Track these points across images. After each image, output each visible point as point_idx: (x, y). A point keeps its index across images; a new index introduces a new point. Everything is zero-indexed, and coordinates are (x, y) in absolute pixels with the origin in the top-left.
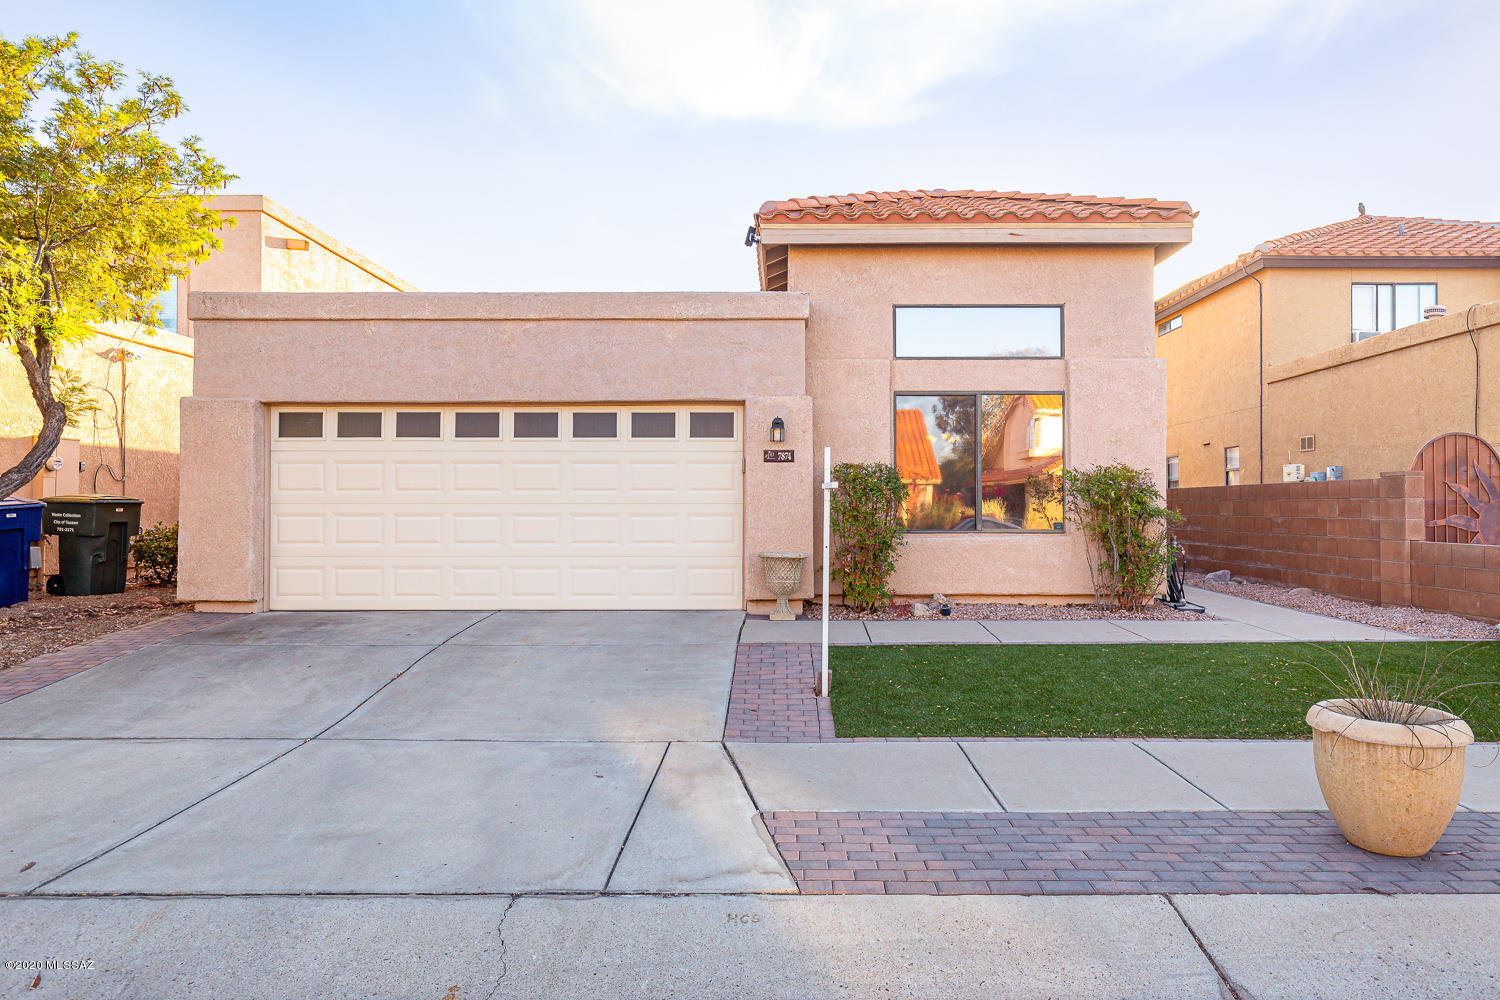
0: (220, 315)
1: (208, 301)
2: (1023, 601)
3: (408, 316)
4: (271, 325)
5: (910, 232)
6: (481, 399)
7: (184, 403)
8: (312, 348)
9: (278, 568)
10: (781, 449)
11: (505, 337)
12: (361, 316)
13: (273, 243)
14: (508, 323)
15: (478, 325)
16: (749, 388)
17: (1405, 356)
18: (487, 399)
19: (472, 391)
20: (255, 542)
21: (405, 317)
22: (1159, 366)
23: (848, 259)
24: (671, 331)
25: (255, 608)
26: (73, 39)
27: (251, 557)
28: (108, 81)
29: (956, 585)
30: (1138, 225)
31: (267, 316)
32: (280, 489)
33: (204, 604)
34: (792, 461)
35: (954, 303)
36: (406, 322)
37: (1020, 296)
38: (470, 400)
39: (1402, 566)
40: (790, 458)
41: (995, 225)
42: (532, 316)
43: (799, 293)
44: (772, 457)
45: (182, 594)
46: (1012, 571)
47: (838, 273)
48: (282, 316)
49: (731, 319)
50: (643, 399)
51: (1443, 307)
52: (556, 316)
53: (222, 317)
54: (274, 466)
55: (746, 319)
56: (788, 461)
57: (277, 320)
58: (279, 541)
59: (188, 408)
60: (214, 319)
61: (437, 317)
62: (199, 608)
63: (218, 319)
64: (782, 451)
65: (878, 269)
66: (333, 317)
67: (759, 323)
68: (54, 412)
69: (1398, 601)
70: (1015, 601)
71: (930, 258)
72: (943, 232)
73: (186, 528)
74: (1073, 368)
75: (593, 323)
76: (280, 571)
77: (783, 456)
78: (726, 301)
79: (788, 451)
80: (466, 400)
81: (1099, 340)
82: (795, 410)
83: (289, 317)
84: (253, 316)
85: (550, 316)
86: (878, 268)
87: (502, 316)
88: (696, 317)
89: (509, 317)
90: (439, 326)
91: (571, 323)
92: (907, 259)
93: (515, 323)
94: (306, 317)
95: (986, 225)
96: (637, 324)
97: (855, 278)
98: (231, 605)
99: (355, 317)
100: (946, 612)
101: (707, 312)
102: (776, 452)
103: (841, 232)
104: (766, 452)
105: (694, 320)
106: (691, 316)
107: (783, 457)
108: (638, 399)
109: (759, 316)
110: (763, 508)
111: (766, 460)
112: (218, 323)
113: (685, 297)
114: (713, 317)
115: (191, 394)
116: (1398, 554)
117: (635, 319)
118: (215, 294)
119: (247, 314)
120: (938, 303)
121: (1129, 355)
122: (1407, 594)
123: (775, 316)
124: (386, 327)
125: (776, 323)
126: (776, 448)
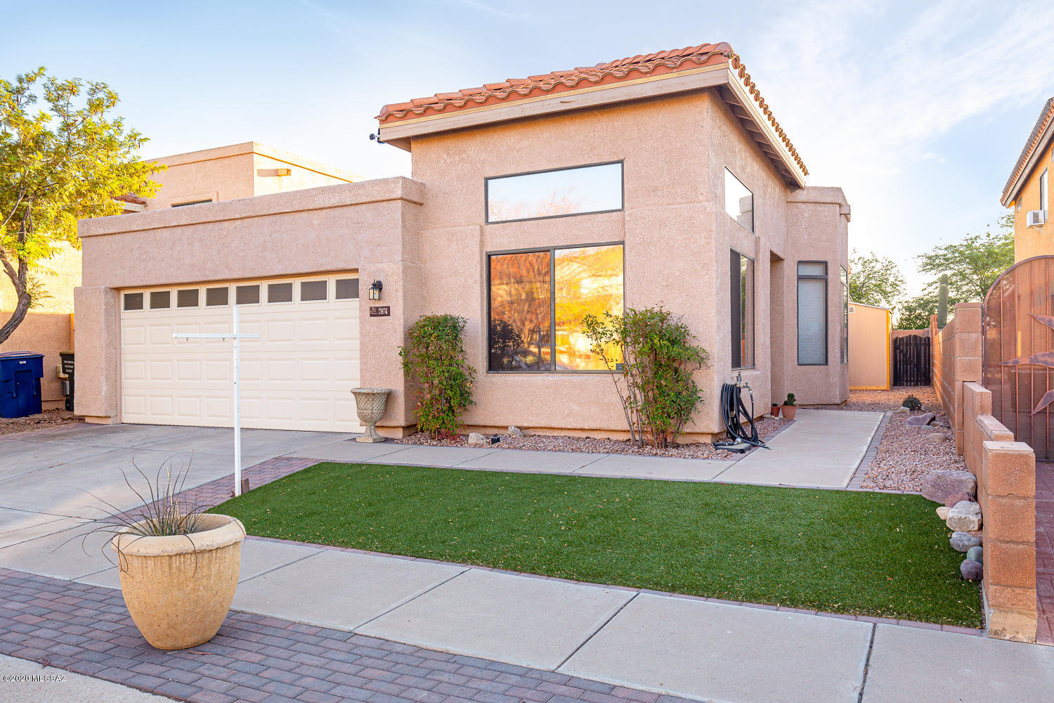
1: (85, 225)
2: (592, 435)
3: (175, 224)
4: (114, 237)
6: (213, 278)
7: (76, 290)
8: (132, 251)
9: (124, 395)
10: (381, 305)
11: (225, 233)
13: (262, 173)
14: (226, 223)
16: (363, 258)
18: (216, 278)
20: (107, 379)
22: (708, 210)
23: (451, 144)
24: (316, 218)
25: (109, 421)
26: (42, 71)
27: (104, 388)
28: (72, 92)
29: (530, 418)
30: (675, 75)
31: (110, 232)
32: (125, 344)
33: (88, 418)
34: (389, 315)
35: (531, 170)
36: (176, 228)
37: (586, 156)
38: (207, 279)
40: (387, 312)
41: (549, 96)
42: (237, 216)
44: (375, 312)
45: (77, 411)
46: (576, 408)
47: (445, 156)
48: (116, 231)
49: (352, 205)
50: (301, 272)
52: (250, 215)
53: (91, 235)
54: (122, 329)
55: (361, 204)
56: (384, 315)
57: (116, 234)
58: (126, 378)
59: (78, 292)
60: (89, 237)
61: (189, 223)
62: (87, 420)
64: (382, 307)
65: (473, 149)
66: (139, 228)
67: (371, 205)
68: (25, 299)
70: (584, 435)
71: (511, 133)
72: (508, 109)
73: (78, 370)
74: (630, 218)
75: (272, 217)
76: (126, 398)
77: (382, 311)
78: (347, 191)
79: (385, 307)
80: (204, 279)
81: (655, 190)
82: (390, 274)
83: (119, 231)
84: (104, 233)
85: (246, 215)
86: (474, 147)
88: (330, 205)
90: (192, 228)
91: (259, 219)
92: (495, 137)
93: (230, 222)
94: (127, 230)
95: (542, 98)
96: (297, 215)
97: (457, 158)
98: (100, 419)
99: (150, 227)
100: (495, 440)
101: (334, 201)
102: (377, 308)
103: (434, 122)
104: (371, 309)
106: (328, 205)
107: (382, 313)
110: (370, 354)
111: (371, 315)
112: (92, 239)
113: (322, 191)
114: (339, 204)
115: (81, 285)
119: (101, 232)
120: (519, 172)
123: (379, 199)
124: (166, 233)
125: (381, 204)
126: (377, 305)
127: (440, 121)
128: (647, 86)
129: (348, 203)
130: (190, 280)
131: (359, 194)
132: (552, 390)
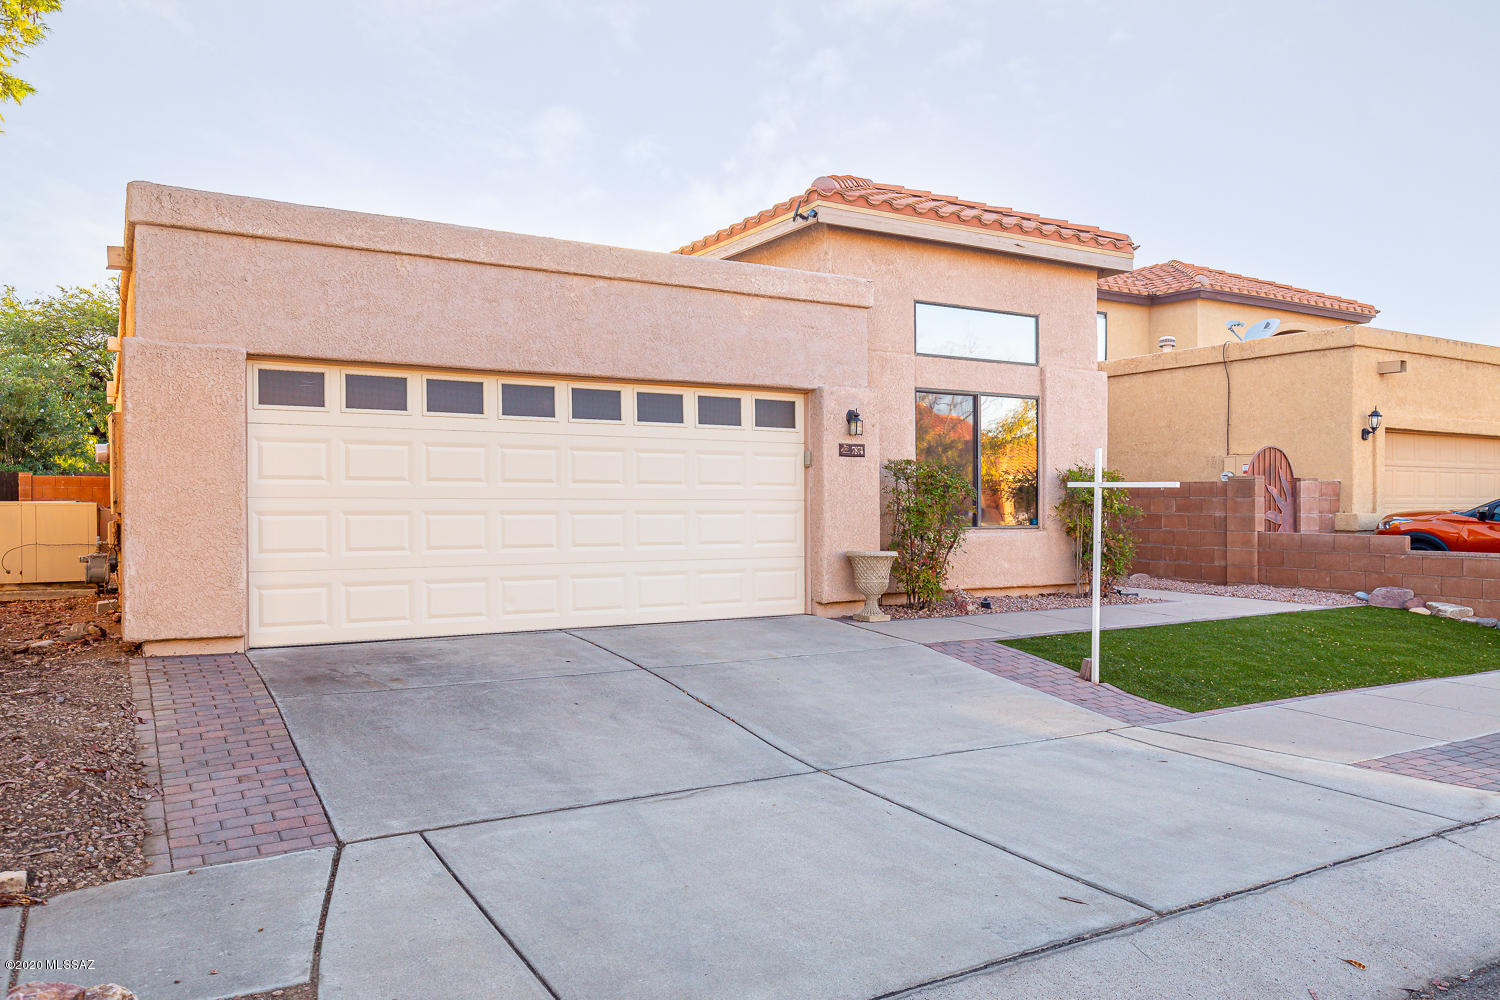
0: (185, 221)
1: (165, 199)
3: (458, 256)
4: (262, 245)
5: (941, 230)
6: (546, 369)
8: (323, 284)
9: (259, 588)
10: (854, 443)
11: (572, 295)
12: (393, 249)
14: (576, 278)
15: (540, 276)
16: (820, 376)
17: (1156, 378)
18: (553, 370)
19: (535, 358)
21: (453, 256)
22: (1103, 378)
24: (749, 307)
31: (260, 232)
32: (261, 477)
33: (162, 644)
34: (863, 455)
35: (961, 304)
36: (452, 264)
37: (1008, 303)
38: (532, 369)
39: (1251, 553)
40: (862, 452)
41: (1004, 234)
42: (606, 273)
43: (865, 280)
44: (846, 451)
45: (131, 632)
47: (869, 261)
48: (282, 235)
49: (803, 301)
51: (1173, 338)
52: (632, 276)
53: (188, 225)
54: (253, 444)
55: (817, 302)
56: (860, 456)
57: (273, 239)
58: (261, 550)
60: (173, 227)
61: (494, 262)
63: (181, 228)
64: (855, 445)
65: (902, 261)
66: (356, 244)
67: (829, 307)
69: (1246, 580)
71: (942, 258)
72: (967, 234)
73: (138, 534)
74: (1048, 375)
76: (264, 592)
78: (802, 281)
79: (859, 445)
80: (527, 369)
81: (1062, 351)
82: (868, 403)
83: (292, 237)
84: (239, 230)
85: (626, 275)
87: (572, 270)
88: (773, 294)
89: (579, 272)
90: (493, 272)
91: (650, 287)
92: (925, 254)
93: (583, 279)
94: (317, 240)
95: (999, 233)
96: (714, 296)
97: (883, 267)
98: (203, 644)
99: (386, 248)
101: (784, 290)
102: (850, 446)
104: (841, 446)
105: (770, 297)
106: (768, 293)
107: (856, 451)
108: (716, 381)
109: (832, 300)
111: (841, 455)
112: (178, 234)
114: (789, 296)
116: (1247, 543)
117: (713, 290)
118: (179, 189)
120: (949, 303)
121: (1081, 366)
122: (1256, 575)
123: (845, 302)
124: (426, 268)
125: (843, 308)
126: (849, 442)
127: (895, 222)
128: (1080, 254)
129: (802, 297)
130: (489, 366)
131: (818, 290)
132: (984, 548)
